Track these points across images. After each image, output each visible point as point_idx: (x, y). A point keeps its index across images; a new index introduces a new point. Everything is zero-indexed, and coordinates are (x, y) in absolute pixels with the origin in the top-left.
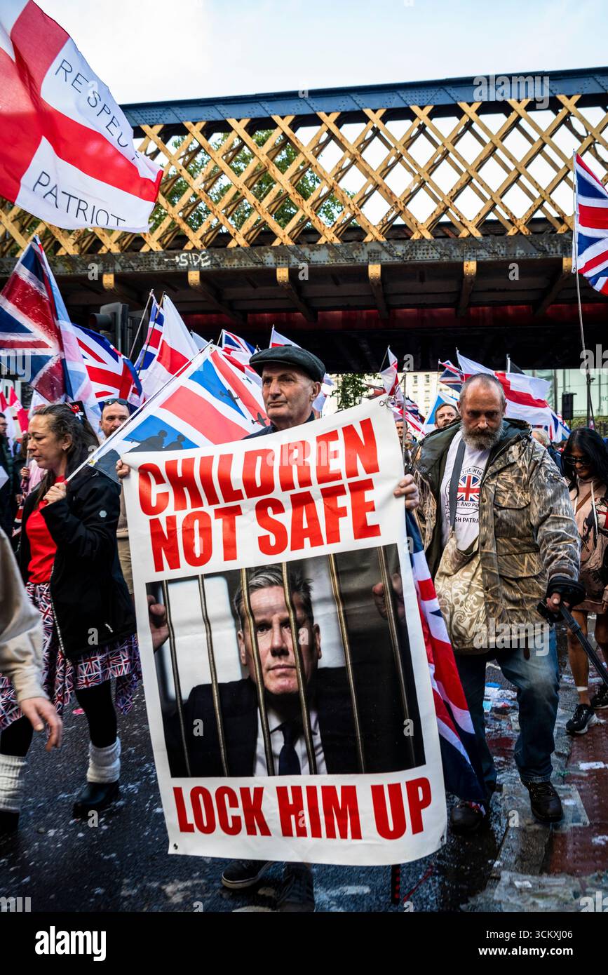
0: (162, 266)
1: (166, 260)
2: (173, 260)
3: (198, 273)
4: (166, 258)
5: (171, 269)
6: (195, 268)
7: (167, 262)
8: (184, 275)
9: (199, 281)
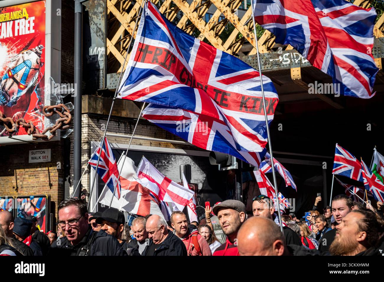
0: (267, 65)
1: (271, 60)
2: (277, 59)
3: (299, 69)
4: (271, 58)
5: (275, 68)
6: (296, 65)
7: (271, 62)
8: (287, 72)
9: (300, 76)
